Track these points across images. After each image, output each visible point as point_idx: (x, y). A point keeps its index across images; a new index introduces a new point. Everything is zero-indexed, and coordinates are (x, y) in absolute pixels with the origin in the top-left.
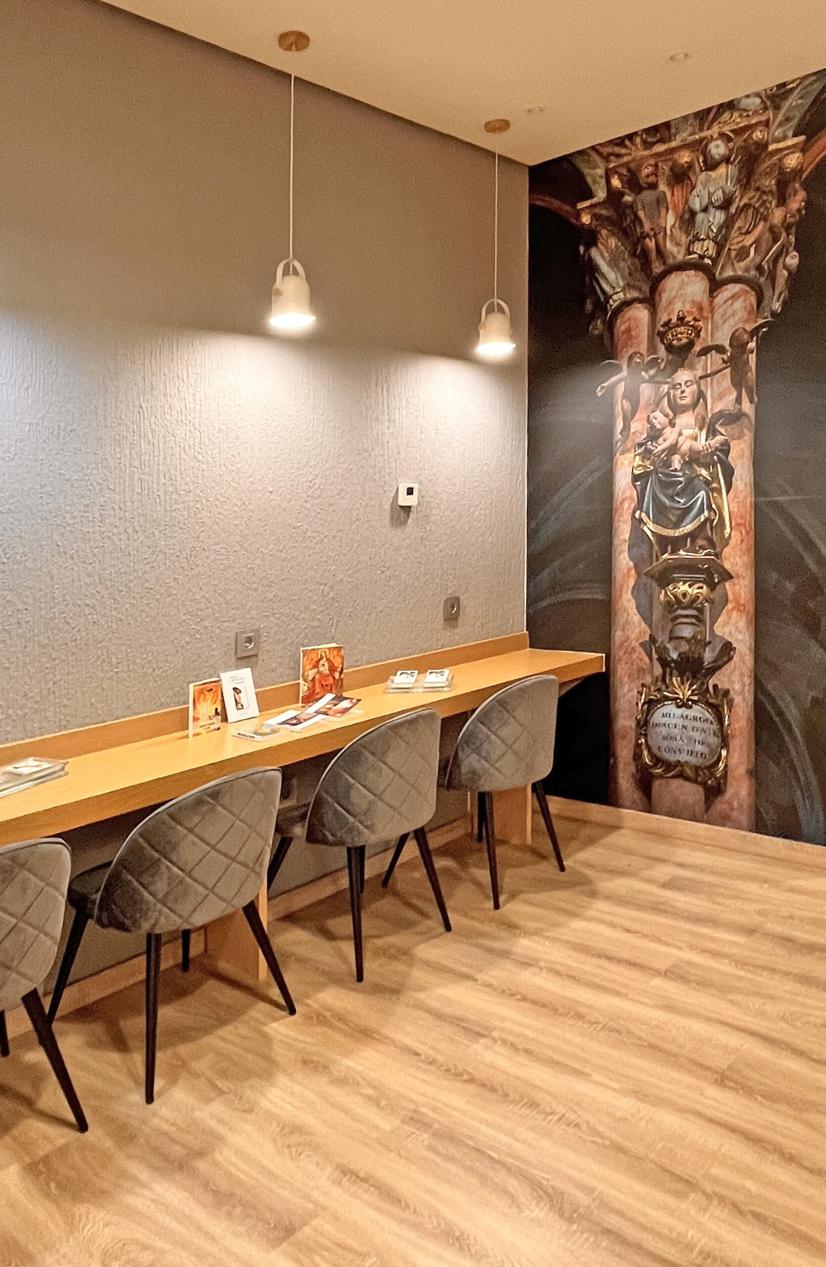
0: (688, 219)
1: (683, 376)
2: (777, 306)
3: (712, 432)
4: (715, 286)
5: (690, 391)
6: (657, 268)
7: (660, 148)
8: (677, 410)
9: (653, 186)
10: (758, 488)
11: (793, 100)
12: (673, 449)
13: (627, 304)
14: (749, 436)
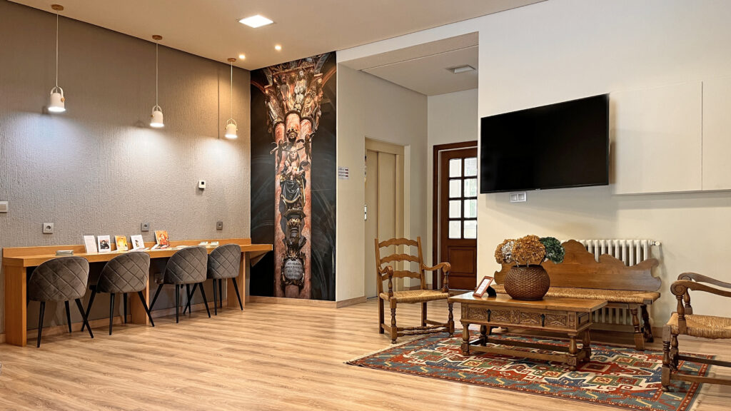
0: (294, 96)
1: (293, 149)
2: (316, 128)
3: (301, 169)
4: (301, 119)
5: (295, 154)
6: (286, 112)
7: (287, 70)
8: (292, 160)
9: (285, 83)
10: (312, 188)
11: (319, 62)
12: (291, 174)
13: (278, 123)
14: (310, 170)
